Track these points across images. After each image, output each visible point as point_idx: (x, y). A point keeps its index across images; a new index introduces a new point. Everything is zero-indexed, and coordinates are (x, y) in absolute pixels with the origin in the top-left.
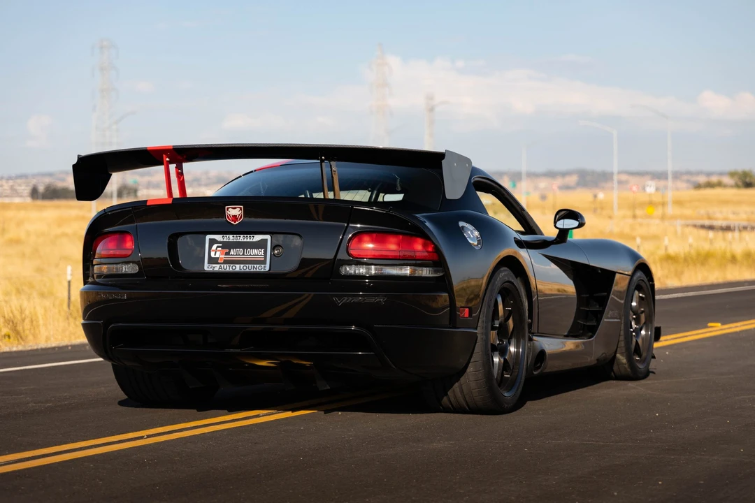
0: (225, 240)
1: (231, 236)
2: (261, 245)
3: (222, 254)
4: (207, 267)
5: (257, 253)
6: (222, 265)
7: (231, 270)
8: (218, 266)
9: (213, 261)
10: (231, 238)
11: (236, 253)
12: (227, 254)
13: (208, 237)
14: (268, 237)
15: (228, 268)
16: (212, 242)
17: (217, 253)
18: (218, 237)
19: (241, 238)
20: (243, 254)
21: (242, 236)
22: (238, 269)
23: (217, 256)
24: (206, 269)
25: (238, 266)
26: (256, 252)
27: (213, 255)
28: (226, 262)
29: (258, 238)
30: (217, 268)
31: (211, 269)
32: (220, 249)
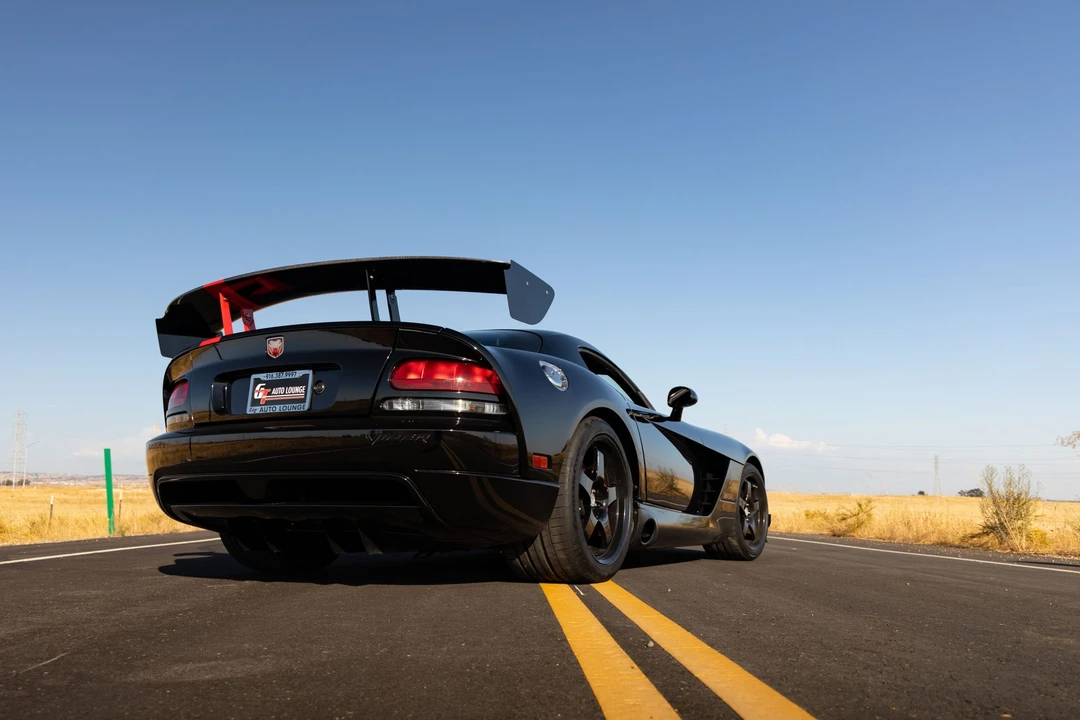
0: (268, 379)
1: (274, 374)
2: (302, 381)
3: (264, 395)
4: (250, 410)
5: (298, 391)
6: (263, 407)
7: (272, 411)
8: (259, 408)
9: (256, 402)
10: (275, 376)
11: (278, 392)
12: (269, 394)
13: (254, 376)
14: (310, 372)
15: (269, 410)
16: (258, 381)
17: (260, 394)
18: (262, 376)
19: (284, 376)
20: (285, 393)
21: (285, 373)
22: (278, 411)
23: (260, 397)
24: (248, 412)
25: (278, 407)
26: (297, 389)
27: (256, 397)
28: (268, 403)
29: (299, 374)
30: (258, 410)
31: (252, 412)
32: (263, 389)
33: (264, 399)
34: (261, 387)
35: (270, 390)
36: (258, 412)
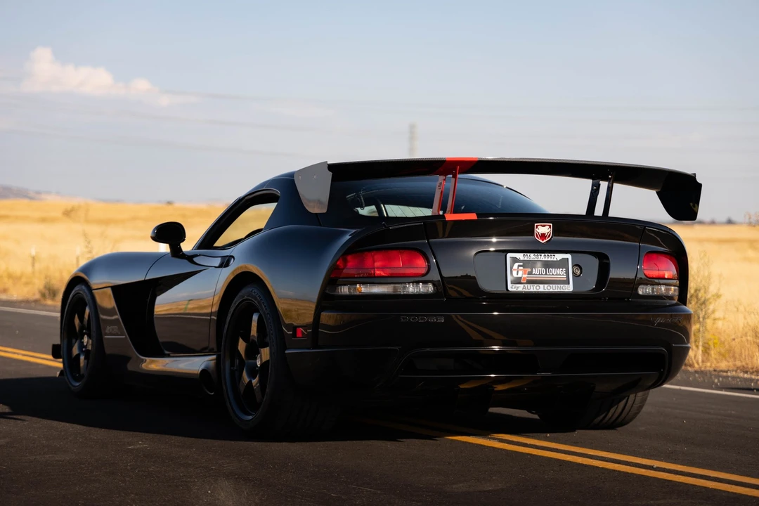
0: (526, 259)
1: (532, 255)
2: (563, 264)
3: (525, 273)
4: (512, 288)
5: (559, 273)
6: (526, 285)
7: (535, 290)
8: (522, 285)
9: (517, 280)
10: (532, 257)
11: (539, 272)
12: (530, 273)
13: (509, 255)
14: (569, 256)
15: (532, 288)
16: (515, 260)
18: (520, 256)
19: (542, 257)
20: (546, 274)
21: (543, 255)
22: (542, 290)
23: (520, 275)
24: (510, 289)
25: (541, 286)
26: (558, 271)
28: (529, 282)
29: (559, 257)
30: (520, 288)
31: (515, 290)
32: (522, 268)
33: (524, 278)
34: (519, 266)
35: (529, 270)
36: (521, 290)
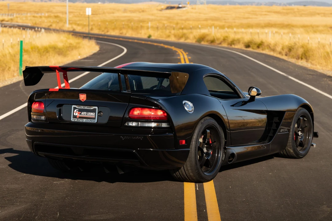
2: (94, 111)
3: (78, 114)
7: (82, 121)
8: (77, 119)
9: (75, 117)
10: (82, 107)
11: (84, 114)
12: (80, 114)
13: (73, 106)
14: (97, 108)
16: (75, 108)
18: (77, 107)
19: (86, 108)
23: (76, 115)
24: (72, 120)
25: (84, 120)
26: (92, 114)
28: (80, 118)
29: (92, 108)
31: (74, 120)
32: (78, 112)
33: (78, 116)
34: (77, 111)
35: (80, 113)
36: (76, 120)
